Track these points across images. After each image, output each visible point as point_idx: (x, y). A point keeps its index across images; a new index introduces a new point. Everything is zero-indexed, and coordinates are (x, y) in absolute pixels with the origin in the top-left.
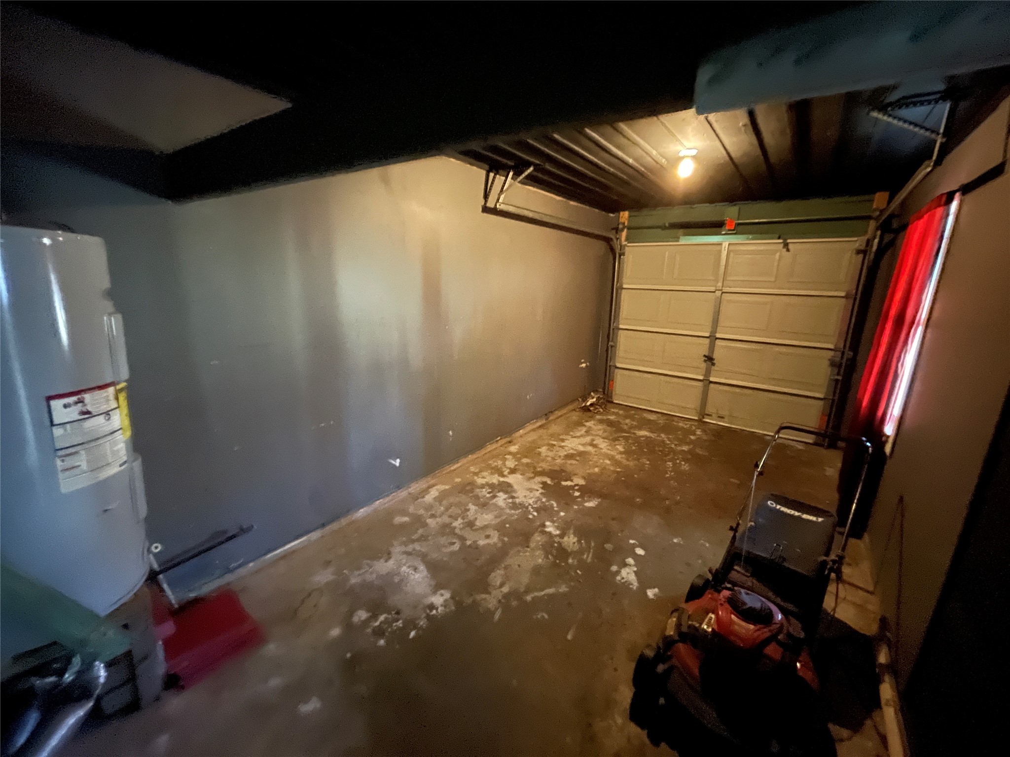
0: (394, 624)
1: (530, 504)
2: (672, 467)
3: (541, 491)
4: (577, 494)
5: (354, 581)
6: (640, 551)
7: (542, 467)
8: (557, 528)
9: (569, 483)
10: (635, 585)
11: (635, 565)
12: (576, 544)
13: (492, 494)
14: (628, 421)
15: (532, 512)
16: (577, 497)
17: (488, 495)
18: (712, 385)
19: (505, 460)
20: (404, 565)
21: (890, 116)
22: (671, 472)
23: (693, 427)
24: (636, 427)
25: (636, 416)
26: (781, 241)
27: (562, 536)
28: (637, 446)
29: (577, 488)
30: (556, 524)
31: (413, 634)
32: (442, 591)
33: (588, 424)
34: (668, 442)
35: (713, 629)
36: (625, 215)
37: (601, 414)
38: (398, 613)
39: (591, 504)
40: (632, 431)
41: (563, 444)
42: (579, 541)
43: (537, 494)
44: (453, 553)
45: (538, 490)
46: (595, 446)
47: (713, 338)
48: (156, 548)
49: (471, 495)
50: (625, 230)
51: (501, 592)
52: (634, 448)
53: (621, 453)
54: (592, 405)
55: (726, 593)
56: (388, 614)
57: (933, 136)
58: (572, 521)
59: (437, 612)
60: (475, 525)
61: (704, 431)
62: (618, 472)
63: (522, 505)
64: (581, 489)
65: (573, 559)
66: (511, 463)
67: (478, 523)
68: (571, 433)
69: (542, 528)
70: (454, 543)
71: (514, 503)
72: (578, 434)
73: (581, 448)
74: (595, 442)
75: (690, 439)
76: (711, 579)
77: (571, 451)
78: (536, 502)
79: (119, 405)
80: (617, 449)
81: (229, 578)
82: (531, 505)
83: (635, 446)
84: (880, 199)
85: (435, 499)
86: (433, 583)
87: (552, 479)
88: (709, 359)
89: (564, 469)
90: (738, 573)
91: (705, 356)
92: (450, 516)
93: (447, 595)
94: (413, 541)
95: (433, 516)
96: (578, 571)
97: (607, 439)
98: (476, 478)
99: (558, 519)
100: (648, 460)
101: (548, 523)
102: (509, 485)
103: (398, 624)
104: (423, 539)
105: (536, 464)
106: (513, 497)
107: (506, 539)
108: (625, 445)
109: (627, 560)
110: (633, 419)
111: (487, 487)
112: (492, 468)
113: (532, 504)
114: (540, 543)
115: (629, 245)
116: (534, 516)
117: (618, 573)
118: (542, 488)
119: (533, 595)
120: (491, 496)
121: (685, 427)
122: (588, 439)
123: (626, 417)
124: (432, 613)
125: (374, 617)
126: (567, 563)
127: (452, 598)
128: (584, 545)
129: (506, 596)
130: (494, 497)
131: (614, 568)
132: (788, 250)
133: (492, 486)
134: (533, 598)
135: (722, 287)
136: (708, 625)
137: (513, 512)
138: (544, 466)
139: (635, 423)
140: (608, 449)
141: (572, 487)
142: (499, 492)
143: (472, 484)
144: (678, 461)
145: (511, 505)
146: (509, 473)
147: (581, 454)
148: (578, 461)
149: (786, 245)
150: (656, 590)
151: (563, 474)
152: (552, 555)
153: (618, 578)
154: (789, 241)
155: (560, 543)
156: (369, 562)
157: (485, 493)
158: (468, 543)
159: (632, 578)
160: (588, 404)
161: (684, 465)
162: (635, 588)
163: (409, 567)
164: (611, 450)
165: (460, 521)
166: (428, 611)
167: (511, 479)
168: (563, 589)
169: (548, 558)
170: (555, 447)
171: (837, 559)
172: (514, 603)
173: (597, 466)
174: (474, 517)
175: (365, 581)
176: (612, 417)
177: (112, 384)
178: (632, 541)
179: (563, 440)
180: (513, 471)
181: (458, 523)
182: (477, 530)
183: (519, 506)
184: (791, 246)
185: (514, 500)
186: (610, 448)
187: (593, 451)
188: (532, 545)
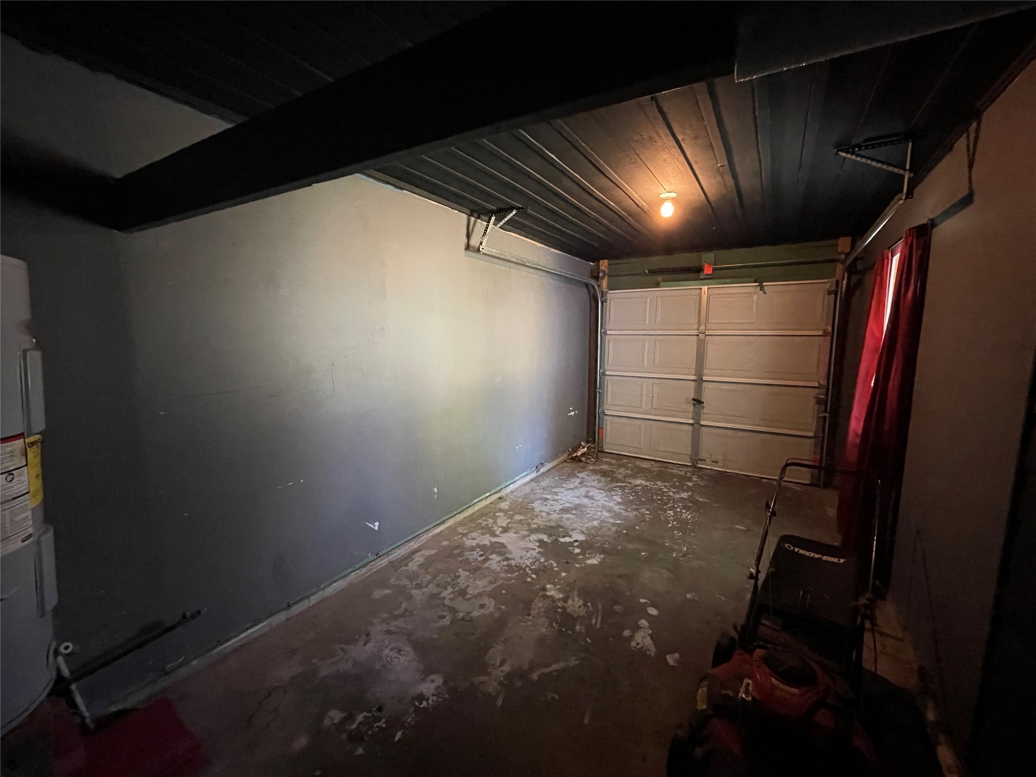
0: (376, 725)
1: (527, 566)
2: (673, 516)
3: (538, 550)
4: (577, 551)
5: (324, 672)
6: (653, 611)
7: (537, 523)
8: (560, 590)
9: (567, 540)
10: (653, 651)
11: (650, 628)
12: (582, 607)
13: (484, 558)
14: (622, 470)
15: (531, 574)
16: (578, 554)
17: (480, 559)
18: (703, 429)
19: (495, 518)
20: (386, 647)
21: (858, 155)
22: (673, 521)
23: (688, 473)
24: (630, 476)
25: (630, 465)
26: (757, 284)
27: (565, 600)
28: (634, 496)
29: (576, 544)
30: (558, 587)
31: (399, 735)
32: (433, 677)
33: (580, 475)
34: (666, 490)
35: (753, 697)
36: (604, 264)
37: (594, 464)
38: (380, 709)
39: (594, 561)
40: (628, 480)
41: (556, 497)
42: (585, 605)
43: (534, 553)
44: (442, 629)
45: (534, 549)
46: (591, 498)
47: (699, 381)
48: (67, 648)
49: (461, 559)
50: (606, 278)
51: (502, 671)
52: (631, 498)
53: (619, 503)
54: (583, 455)
55: (759, 652)
56: (369, 712)
57: (901, 172)
58: (575, 581)
59: (428, 704)
60: (467, 593)
61: (699, 477)
62: (618, 525)
63: (519, 568)
64: (581, 544)
65: (580, 625)
66: (503, 521)
67: (470, 591)
68: (564, 485)
69: (544, 592)
70: (444, 617)
71: (509, 566)
72: (572, 486)
73: (577, 501)
74: (590, 494)
75: (688, 486)
76: (736, 637)
77: (567, 505)
78: (534, 563)
79: (27, 463)
80: (614, 500)
81: (165, 682)
82: (529, 567)
83: (632, 496)
84: (844, 243)
85: (420, 566)
86: (421, 667)
87: (550, 536)
88: (698, 402)
89: (561, 524)
90: (767, 628)
91: (694, 399)
92: (438, 586)
93: (439, 680)
94: (396, 618)
95: (419, 586)
96: (588, 640)
97: (602, 490)
98: (465, 539)
99: (560, 580)
100: (648, 509)
101: (548, 586)
102: (503, 546)
103: (380, 724)
104: (408, 614)
105: (530, 521)
106: (507, 559)
107: (503, 607)
108: (623, 495)
109: (639, 623)
110: (627, 468)
111: (478, 550)
112: (482, 528)
113: (530, 565)
114: (542, 610)
115: (610, 292)
116: (532, 578)
117: (631, 638)
118: (539, 547)
119: (539, 673)
120: (483, 560)
121: (681, 474)
122: (583, 491)
123: (620, 466)
124: (422, 706)
125: (351, 717)
126: (574, 631)
127: (445, 683)
128: (591, 609)
129: (508, 676)
130: (487, 560)
131: (627, 633)
132: (765, 293)
133: (483, 548)
134: (539, 676)
135: (705, 330)
136: (747, 692)
137: (509, 575)
138: (539, 522)
139: (629, 472)
140: (605, 501)
141: (571, 544)
142: (492, 554)
143: (461, 546)
144: (679, 510)
145: (506, 568)
146: (501, 532)
147: (577, 507)
148: (574, 514)
149: (762, 288)
150: (677, 655)
151: (560, 529)
152: (557, 622)
153: (633, 644)
154: (764, 284)
155: (564, 608)
156: (344, 646)
157: (476, 555)
158: (461, 615)
159: (648, 642)
160: (579, 454)
161: (686, 513)
162: (653, 654)
163: (391, 650)
164: (609, 502)
165: (450, 590)
166: (417, 704)
167: (504, 539)
168: (573, 662)
169: (552, 626)
170: (549, 502)
171: (868, 602)
172: (519, 684)
173: (594, 519)
174: (465, 585)
175: (339, 671)
176: (605, 467)
177: (21, 436)
178: (642, 601)
179: (556, 493)
180: (505, 530)
181: (447, 593)
182: (469, 600)
183: (516, 569)
184: (766, 289)
185: (509, 562)
186: (607, 499)
187: (588, 503)
188: (533, 612)
